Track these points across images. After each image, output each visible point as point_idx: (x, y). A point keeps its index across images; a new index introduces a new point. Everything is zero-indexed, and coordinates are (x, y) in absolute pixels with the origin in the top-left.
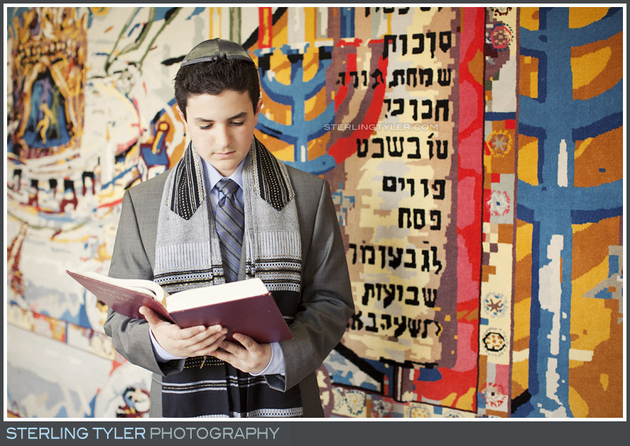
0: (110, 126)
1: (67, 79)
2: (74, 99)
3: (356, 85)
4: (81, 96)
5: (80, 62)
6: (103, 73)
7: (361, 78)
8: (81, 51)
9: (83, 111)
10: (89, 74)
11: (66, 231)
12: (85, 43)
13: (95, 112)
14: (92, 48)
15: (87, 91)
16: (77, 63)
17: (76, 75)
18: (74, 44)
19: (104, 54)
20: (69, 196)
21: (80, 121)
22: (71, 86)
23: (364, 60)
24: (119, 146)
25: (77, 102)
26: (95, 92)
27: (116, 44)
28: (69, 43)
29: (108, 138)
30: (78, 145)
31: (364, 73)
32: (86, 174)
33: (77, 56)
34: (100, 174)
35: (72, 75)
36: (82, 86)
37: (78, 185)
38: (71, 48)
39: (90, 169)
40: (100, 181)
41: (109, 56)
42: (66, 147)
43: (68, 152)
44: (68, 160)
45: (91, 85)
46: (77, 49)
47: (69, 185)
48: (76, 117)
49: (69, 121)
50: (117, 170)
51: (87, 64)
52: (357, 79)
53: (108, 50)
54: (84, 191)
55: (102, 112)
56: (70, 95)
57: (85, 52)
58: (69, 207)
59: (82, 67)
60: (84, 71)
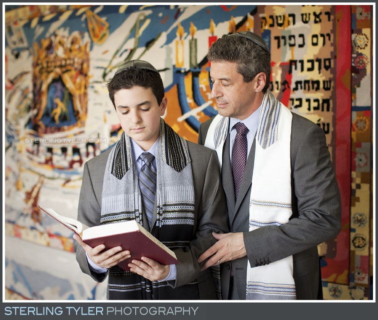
0: (107, 114)
1: (74, 83)
2: (80, 96)
3: (272, 90)
4: (85, 94)
5: (84, 72)
6: (101, 79)
7: (275, 86)
8: (85, 66)
9: (87, 103)
10: (91, 80)
11: (74, 181)
12: (88, 60)
13: (95, 104)
14: (93, 64)
15: (90, 92)
16: (83, 73)
17: (81, 81)
18: (80, 61)
19: (102, 68)
20: (77, 158)
21: (84, 110)
22: (78, 87)
23: (277, 74)
24: (113, 126)
25: (82, 98)
26: (96, 92)
27: (111, 62)
28: (76, 60)
29: (105, 121)
30: (83, 125)
31: (277, 83)
32: (88, 144)
33: (82, 68)
34: (99, 144)
35: (78, 80)
36: (86, 88)
37: (83, 150)
38: (78, 63)
40: (99, 148)
41: (105, 69)
42: (74, 126)
43: (76, 130)
44: (75, 135)
45: (93, 87)
46: (82, 64)
47: (76, 151)
48: (82, 108)
49: (76, 110)
50: (112, 141)
51: (90, 74)
52: (273, 86)
53: (105, 65)
54: (88, 154)
55: (100, 104)
56: (77, 93)
57: (88, 66)
58: (76, 165)
59: (86, 75)
60: (87, 77)
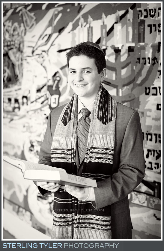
0: (34, 77)
1: (15, 57)
2: (19, 65)
3: (145, 64)
4: (22, 64)
5: (21, 50)
6: (31, 55)
7: (147, 61)
9: (22, 70)
10: (25, 55)
11: (16, 120)
12: (23, 42)
13: (28, 71)
14: (26, 44)
15: (24, 62)
17: (19, 55)
18: (18, 42)
19: (31, 47)
20: (17, 105)
21: (21, 74)
22: (17, 59)
23: (149, 52)
24: (38, 86)
25: (20, 67)
26: (28, 63)
27: (37, 43)
28: (16, 42)
29: (33, 82)
30: (20, 84)
31: (149, 58)
32: (24, 97)
33: (20, 47)
34: (30, 97)
35: (17, 55)
36: (22, 60)
37: (20, 101)
38: (17, 44)
39: (25, 95)
40: (30, 100)
41: (34, 48)
42: (15, 85)
43: (16, 87)
44: (16, 90)
45: (26, 60)
46: (20, 44)
47: (16, 101)
49: (16, 74)
50: (37, 96)
51: (24, 51)
52: (145, 61)
53: (33, 45)
54: (23, 104)
55: (30, 71)
56: (17, 63)
57: (23, 46)
58: (16, 110)
59: (22, 52)
60: (23, 53)
